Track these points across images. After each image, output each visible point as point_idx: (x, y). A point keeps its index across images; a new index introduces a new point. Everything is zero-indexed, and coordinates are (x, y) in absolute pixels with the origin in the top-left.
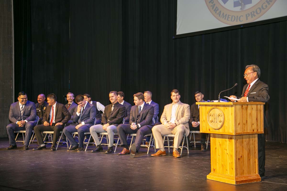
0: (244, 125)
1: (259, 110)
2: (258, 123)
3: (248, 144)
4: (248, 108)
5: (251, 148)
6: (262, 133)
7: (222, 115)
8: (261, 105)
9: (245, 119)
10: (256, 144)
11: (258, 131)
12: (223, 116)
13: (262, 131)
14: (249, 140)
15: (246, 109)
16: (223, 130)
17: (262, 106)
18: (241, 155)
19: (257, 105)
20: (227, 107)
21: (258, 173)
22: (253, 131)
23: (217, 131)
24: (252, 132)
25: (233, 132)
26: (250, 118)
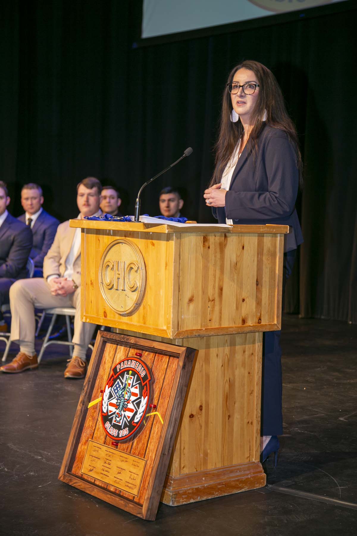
0: (210, 304)
1: (269, 250)
2: (263, 297)
3: (226, 365)
4: (225, 245)
5: (236, 377)
6: (275, 329)
7: (138, 268)
8: (276, 237)
9: (215, 281)
10: (256, 363)
11: (259, 323)
12: (142, 272)
13: (276, 322)
14: (233, 353)
15: (218, 250)
16: (141, 319)
17: (278, 238)
18: (201, 401)
19: (261, 235)
20: (154, 241)
21: (259, 460)
22: (244, 321)
23: (125, 319)
24: (240, 325)
25: (168, 328)
26: (234, 281)
